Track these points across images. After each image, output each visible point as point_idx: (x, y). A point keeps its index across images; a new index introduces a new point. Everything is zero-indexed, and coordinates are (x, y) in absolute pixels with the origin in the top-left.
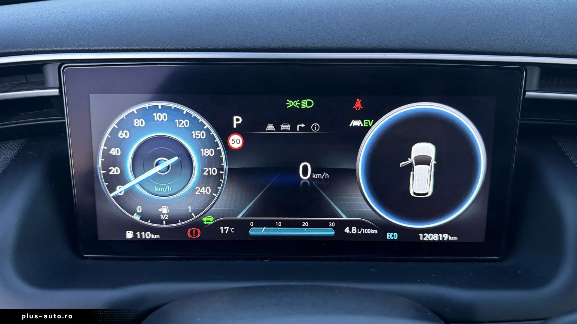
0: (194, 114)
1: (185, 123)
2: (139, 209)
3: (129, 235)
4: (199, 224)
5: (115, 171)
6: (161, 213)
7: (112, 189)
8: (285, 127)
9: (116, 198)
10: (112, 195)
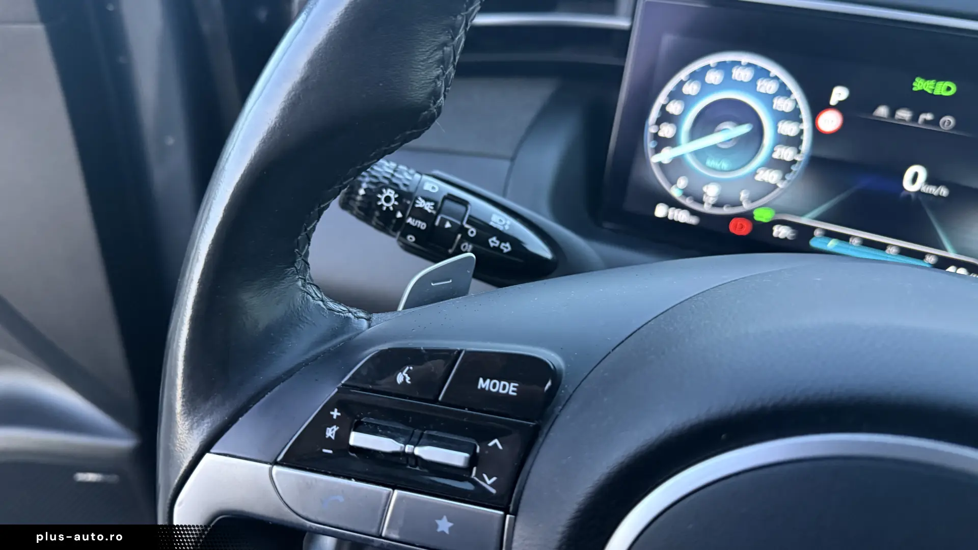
0: (786, 78)
1: (771, 87)
2: (682, 182)
3: (661, 211)
4: (748, 216)
6: (707, 192)
7: (657, 150)
8: (904, 114)
9: (660, 165)
10: (655, 159)
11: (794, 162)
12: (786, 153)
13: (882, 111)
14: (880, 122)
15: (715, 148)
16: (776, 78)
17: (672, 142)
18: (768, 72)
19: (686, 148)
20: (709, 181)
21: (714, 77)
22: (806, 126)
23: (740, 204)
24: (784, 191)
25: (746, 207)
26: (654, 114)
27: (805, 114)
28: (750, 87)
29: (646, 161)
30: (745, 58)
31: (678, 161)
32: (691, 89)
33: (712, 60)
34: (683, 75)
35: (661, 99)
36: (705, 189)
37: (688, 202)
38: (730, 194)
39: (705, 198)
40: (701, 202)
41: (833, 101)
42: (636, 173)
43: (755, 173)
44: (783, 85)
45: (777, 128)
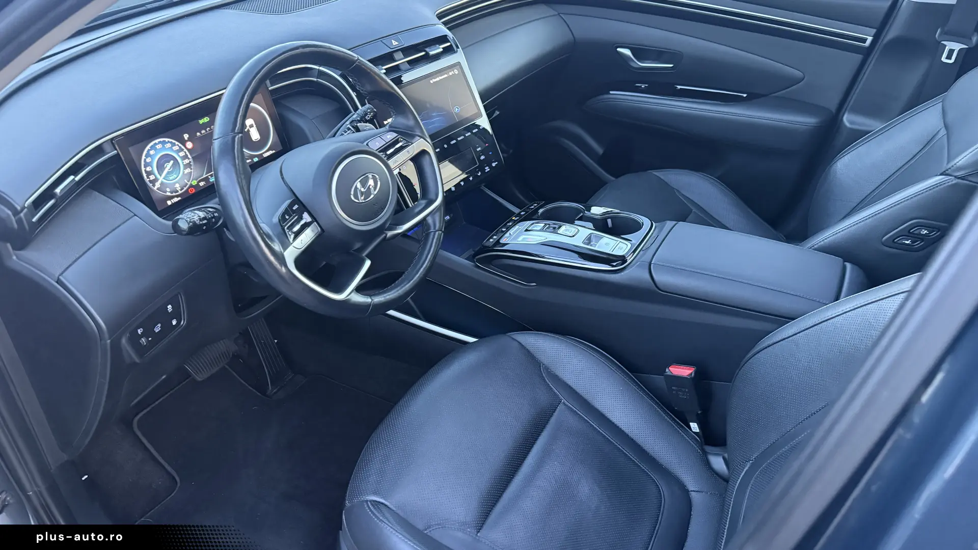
0: (170, 140)
1: (169, 145)
2: (168, 190)
3: (169, 203)
4: (191, 186)
5: (152, 177)
6: (176, 188)
7: (154, 186)
8: (203, 132)
9: (158, 189)
10: (155, 188)
11: (190, 162)
12: (187, 161)
13: (198, 134)
14: (200, 137)
15: (168, 173)
16: (169, 142)
17: (156, 180)
18: (165, 141)
19: (161, 179)
20: (175, 184)
21: (152, 152)
22: (185, 150)
23: (187, 184)
24: (194, 172)
25: (189, 183)
26: (145, 175)
27: (183, 147)
28: (164, 148)
29: (153, 190)
30: (157, 141)
31: (162, 184)
32: (148, 160)
33: (148, 147)
34: (143, 157)
35: (143, 169)
36: (175, 186)
37: (174, 194)
38: (183, 184)
39: (178, 189)
40: (177, 192)
41: (186, 139)
42: (154, 197)
43: (184, 172)
44: (171, 142)
45: (179, 155)
